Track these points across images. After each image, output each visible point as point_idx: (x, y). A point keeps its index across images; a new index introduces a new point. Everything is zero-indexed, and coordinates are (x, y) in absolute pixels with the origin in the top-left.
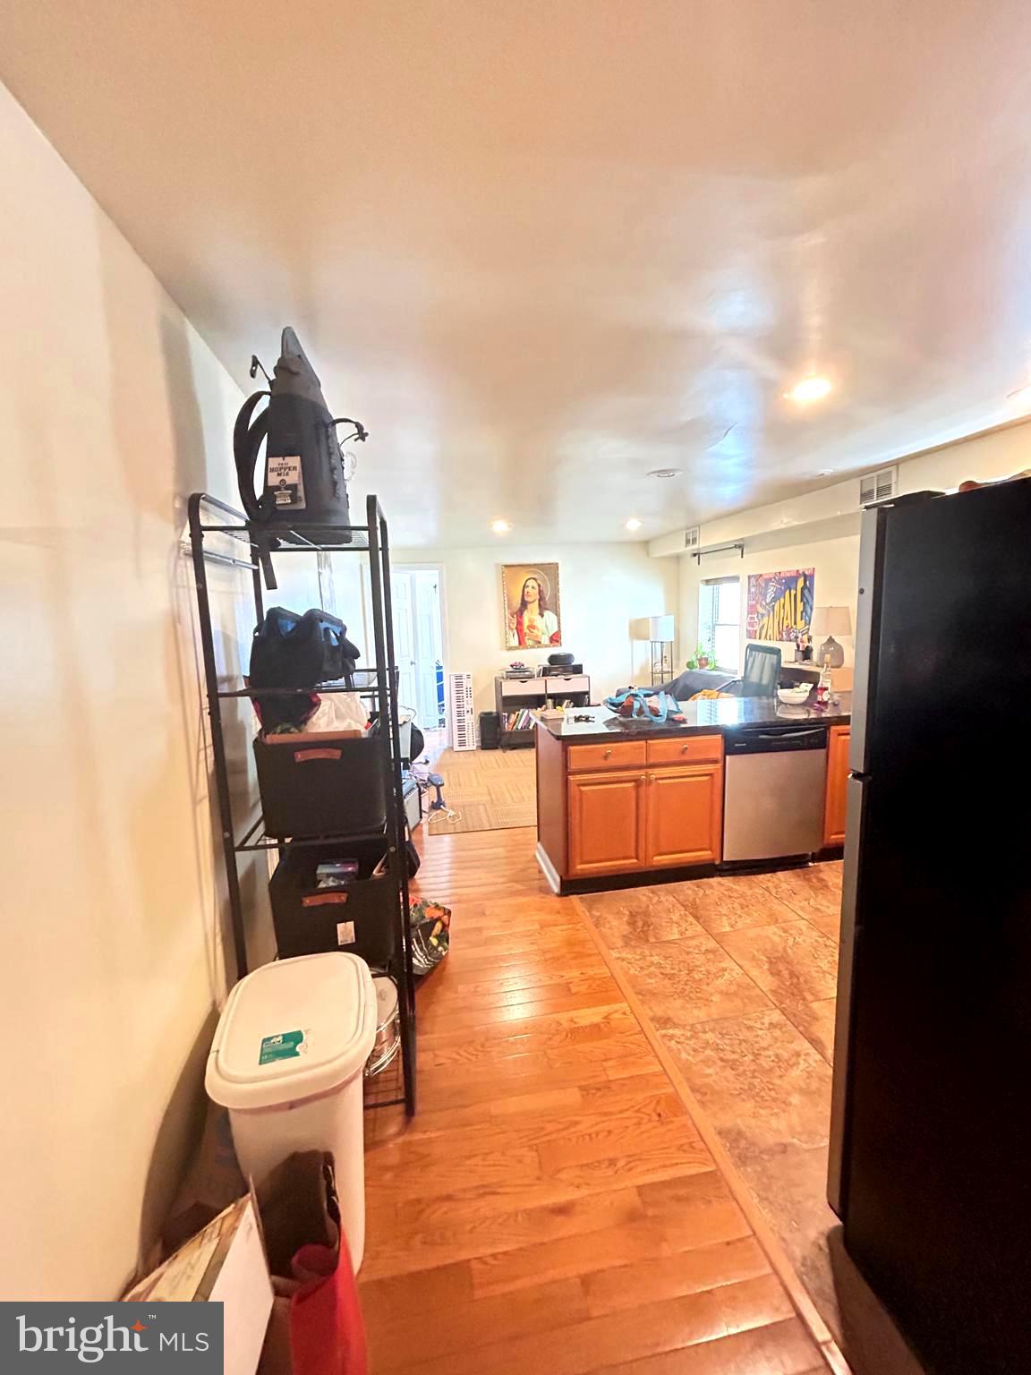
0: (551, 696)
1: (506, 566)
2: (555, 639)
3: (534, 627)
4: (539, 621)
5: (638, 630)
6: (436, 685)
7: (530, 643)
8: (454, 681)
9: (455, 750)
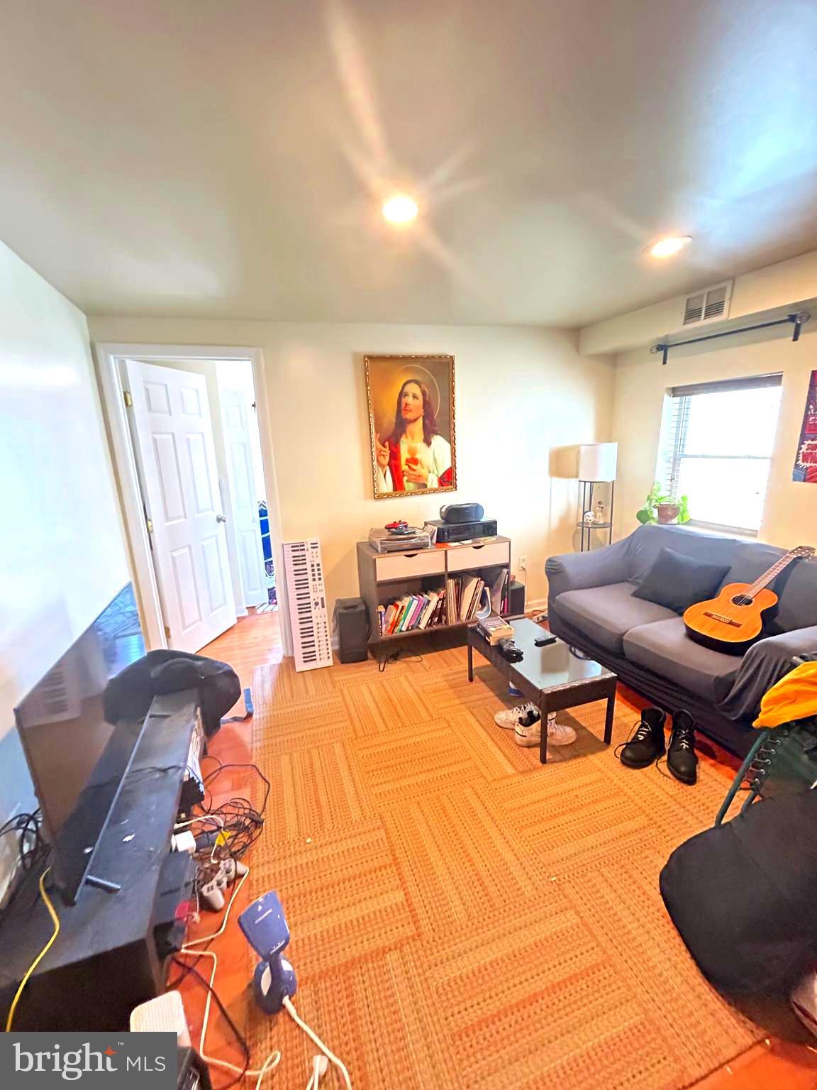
0: (453, 575)
1: (371, 358)
2: (448, 479)
3: (415, 461)
4: (424, 453)
5: (562, 464)
6: (260, 537)
7: (409, 486)
8: (290, 554)
9: (298, 669)
